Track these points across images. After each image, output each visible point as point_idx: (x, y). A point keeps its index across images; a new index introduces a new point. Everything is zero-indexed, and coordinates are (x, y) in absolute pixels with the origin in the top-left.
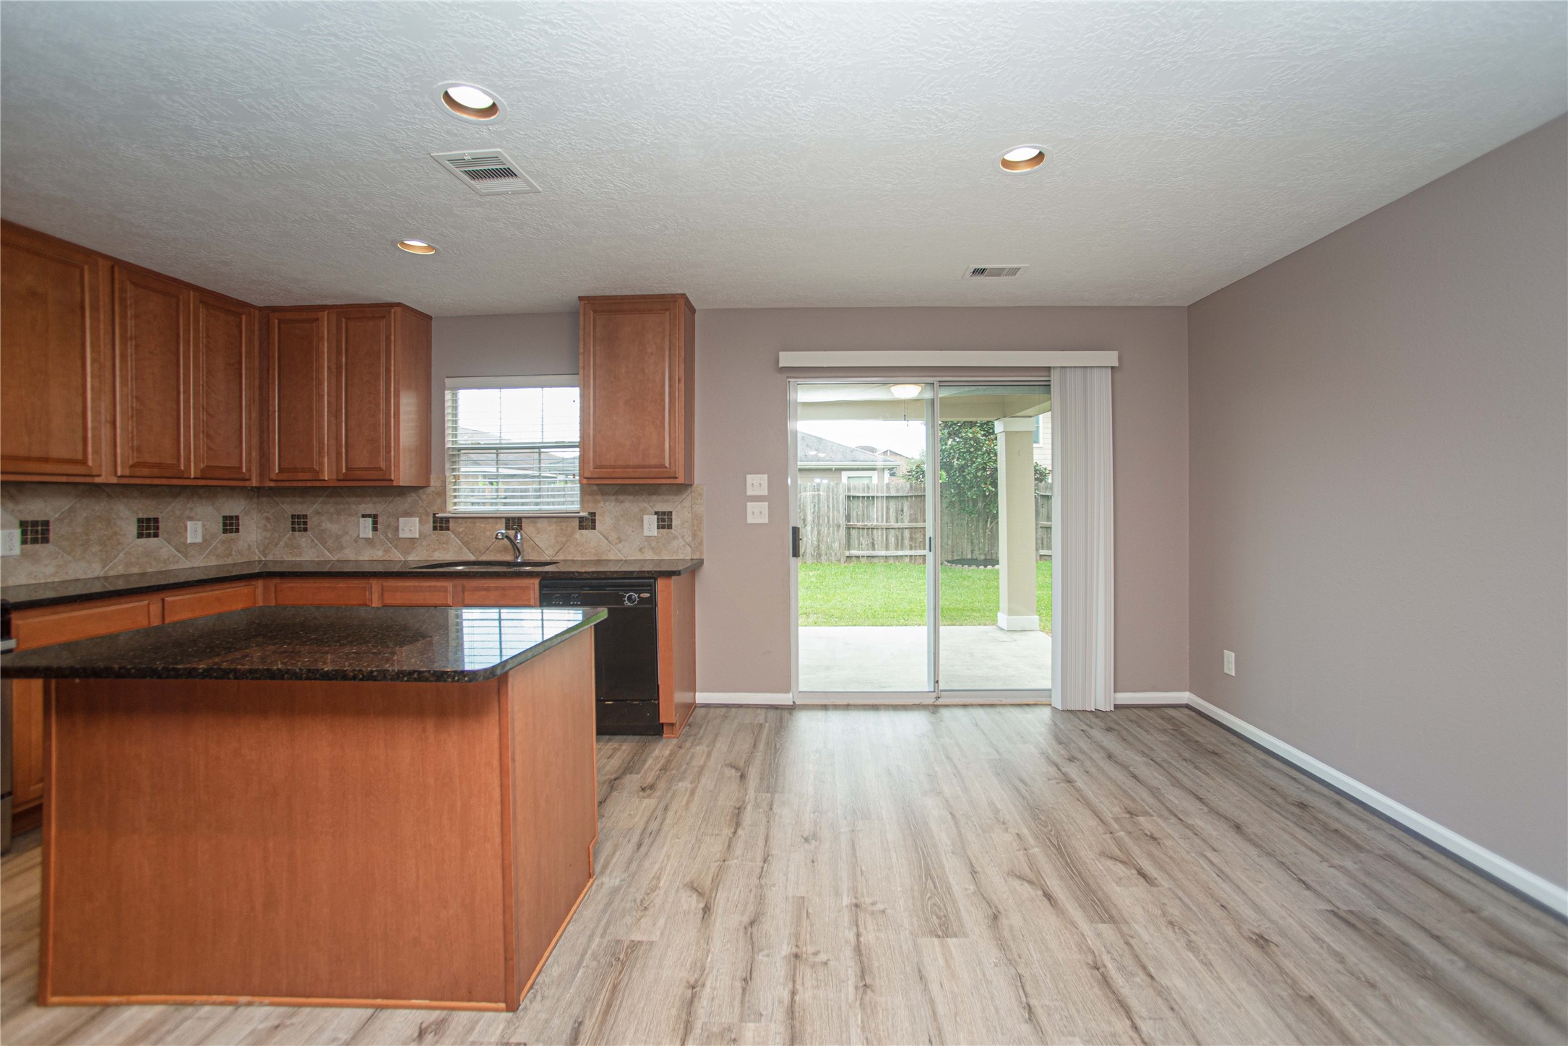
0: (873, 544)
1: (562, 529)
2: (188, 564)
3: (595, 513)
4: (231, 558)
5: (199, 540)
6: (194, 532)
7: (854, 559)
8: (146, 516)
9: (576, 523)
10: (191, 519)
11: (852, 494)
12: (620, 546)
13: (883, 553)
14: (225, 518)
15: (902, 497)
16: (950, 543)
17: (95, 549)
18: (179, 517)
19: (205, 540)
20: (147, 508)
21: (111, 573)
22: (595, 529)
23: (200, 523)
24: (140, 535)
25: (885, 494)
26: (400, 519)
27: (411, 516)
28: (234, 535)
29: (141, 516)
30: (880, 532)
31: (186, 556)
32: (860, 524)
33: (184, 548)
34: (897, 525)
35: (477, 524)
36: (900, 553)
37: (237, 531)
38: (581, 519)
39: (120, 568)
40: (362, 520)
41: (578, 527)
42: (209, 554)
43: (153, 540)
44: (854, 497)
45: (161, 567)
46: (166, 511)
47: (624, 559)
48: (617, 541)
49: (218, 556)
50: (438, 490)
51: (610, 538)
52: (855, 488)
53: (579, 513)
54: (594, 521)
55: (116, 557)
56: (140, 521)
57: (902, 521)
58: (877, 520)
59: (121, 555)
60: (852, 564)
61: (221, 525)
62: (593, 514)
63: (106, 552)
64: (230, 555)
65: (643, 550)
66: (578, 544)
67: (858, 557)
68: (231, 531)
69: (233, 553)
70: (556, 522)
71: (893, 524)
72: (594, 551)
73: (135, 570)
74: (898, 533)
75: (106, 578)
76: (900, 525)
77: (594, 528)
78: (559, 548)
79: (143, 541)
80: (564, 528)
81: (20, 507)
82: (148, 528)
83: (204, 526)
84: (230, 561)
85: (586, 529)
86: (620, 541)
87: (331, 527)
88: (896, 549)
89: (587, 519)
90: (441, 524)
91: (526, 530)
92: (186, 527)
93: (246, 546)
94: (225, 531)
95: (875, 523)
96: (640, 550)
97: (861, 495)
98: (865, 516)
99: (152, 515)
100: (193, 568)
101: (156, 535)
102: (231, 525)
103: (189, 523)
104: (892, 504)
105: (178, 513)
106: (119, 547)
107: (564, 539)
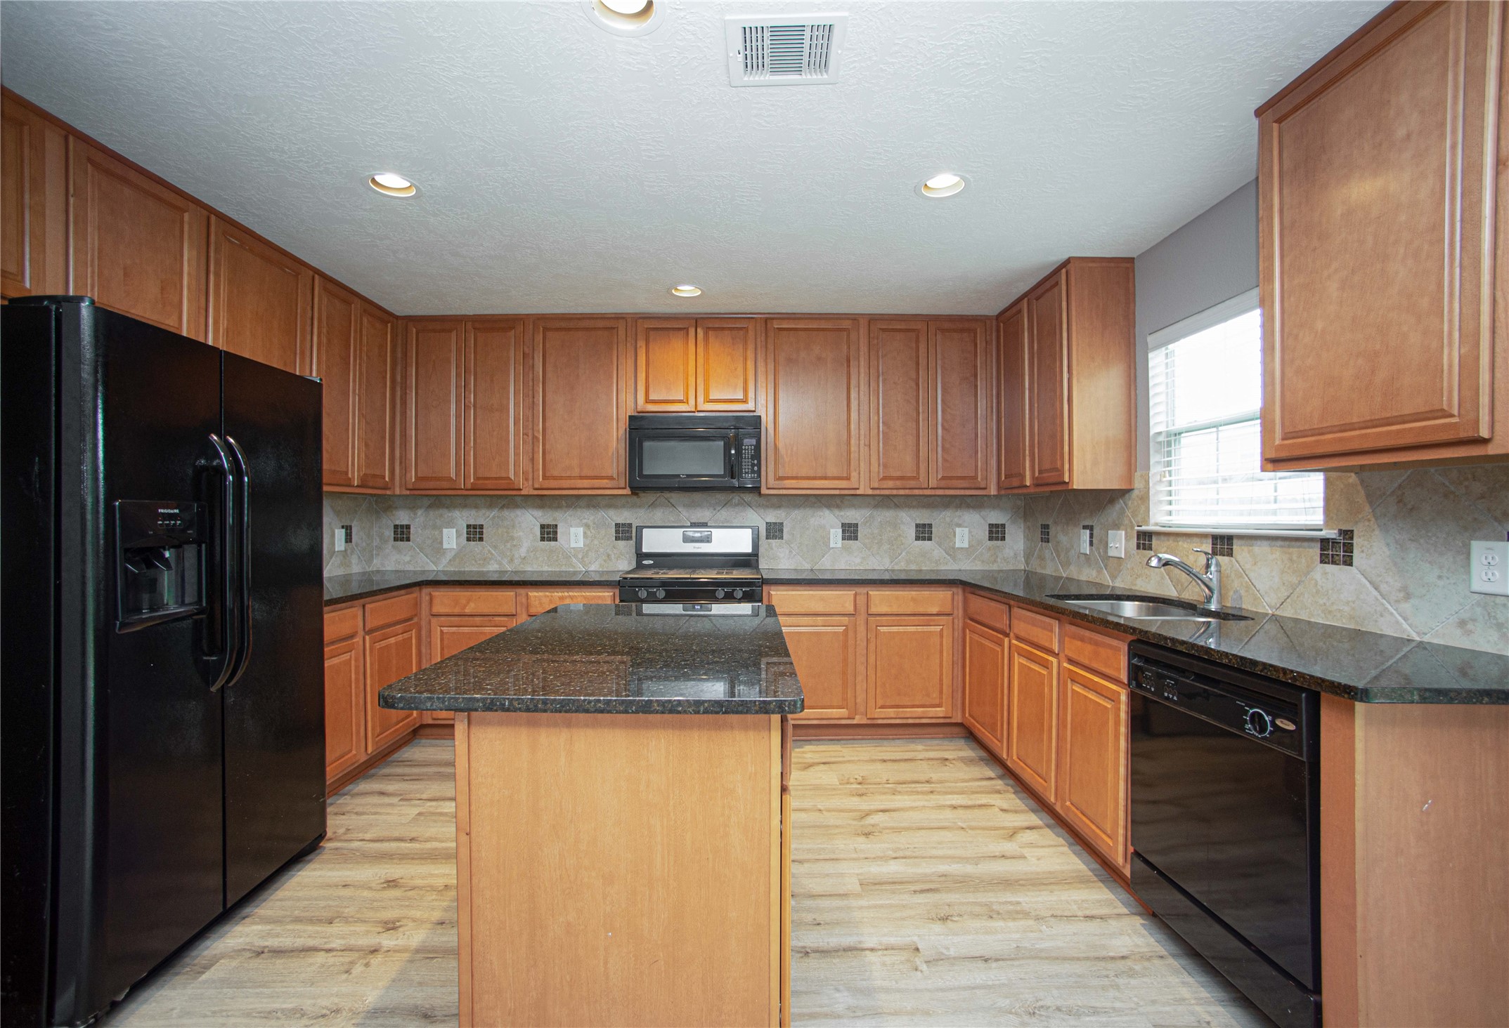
1: (1291, 560)
2: (956, 567)
3: (1352, 531)
4: (995, 565)
5: (966, 545)
6: (962, 538)
8: (922, 522)
9: (1316, 551)
10: (959, 526)
12: (1406, 607)
14: (991, 526)
17: (886, 547)
18: (949, 524)
19: (971, 546)
20: (923, 516)
21: (896, 568)
22: (1351, 564)
23: (966, 530)
24: (917, 538)
26: (1109, 532)
27: (1118, 529)
28: (999, 543)
29: (918, 522)
31: (954, 558)
33: (952, 552)
35: (1180, 543)
37: (1003, 539)
38: (1324, 542)
39: (902, 564)
40: (1082, 531)
41: (1318, 559)
42: (975, 559)
43: (927, 542)
45: (931, 566)
46: (939, 519)
47: (1418, 639)
48: (1402, 595)
49: (983, 562)
50: (1142, 493)
51: (1383, 587)
53: (1321, 530)
54: (1349, 548)
55: (900, 555)
56: (917, 526)
59: (904, 554)
61: (987, 533)
62: (1348, 534)
63: (894, 550)
64: (995, 561)
65: (1470, 626)
66: (1318, 592)
68: (997, 539)
69: (999, 560)
70: (1281, 547)
72: (1346, 609)
73: (913, 567)
75: (893, 571)
77: (1348, 562)
78: (1286, 594)
79: (920, 542)
80: (1295, 558)
81: (842, 513)
82: (924, 532)
83: (970, 532)
84: (995, 567)
85: (1334, 563)
86: (1408, 596)
87: (1063, 539)
89: (1334, 542)
90: (1145, 540)
91: (1239, 558)
92: (955, 533)
93: (1012, 554)
94: (991, 539)
96: (1462, 623)
99: (927, 522)
100: (960, 570)
101: (930, 539)
102: (997, 533)
103: (958, 530)
105: (948, 519)
106: (902, 547)
107: (1295, 580)
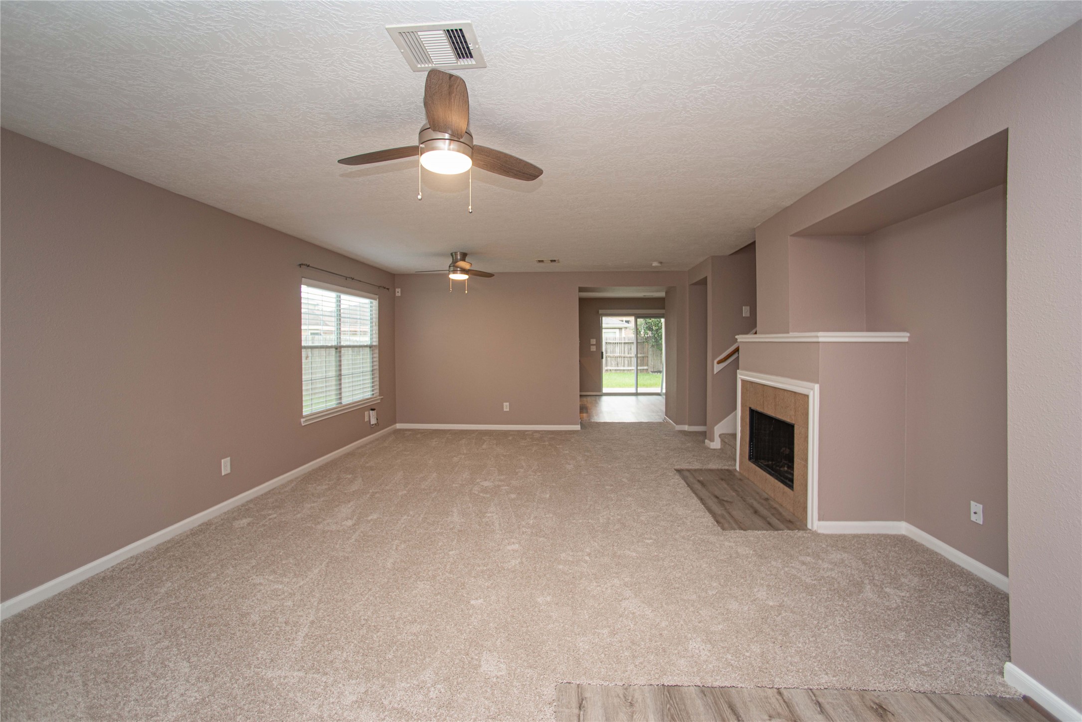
0: (618, 364)
7: (609, 371)
11: (608, 341)
13: (622, 368)
15: (631, 343)
16: (652, 364)
25: (623, 342)
30: (621, 358)
32: (612, 355)
34: (628, 356)
36: (630, 368)
44: (609, 343)
52: (609, 339)
57: (631, 354)
58: (620, 353)
60: (608, 373)
67: (610, 370)
71: (626, 355)
74: (629, 359)
76: (630, 355)
88: (628, 366)
95: (618, 355)
97: (612, 342)
98: (614, 352)
104: (626, 346)
